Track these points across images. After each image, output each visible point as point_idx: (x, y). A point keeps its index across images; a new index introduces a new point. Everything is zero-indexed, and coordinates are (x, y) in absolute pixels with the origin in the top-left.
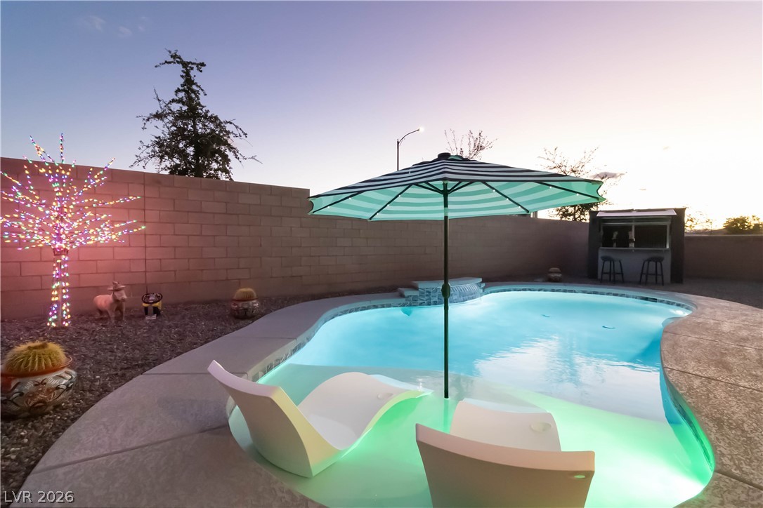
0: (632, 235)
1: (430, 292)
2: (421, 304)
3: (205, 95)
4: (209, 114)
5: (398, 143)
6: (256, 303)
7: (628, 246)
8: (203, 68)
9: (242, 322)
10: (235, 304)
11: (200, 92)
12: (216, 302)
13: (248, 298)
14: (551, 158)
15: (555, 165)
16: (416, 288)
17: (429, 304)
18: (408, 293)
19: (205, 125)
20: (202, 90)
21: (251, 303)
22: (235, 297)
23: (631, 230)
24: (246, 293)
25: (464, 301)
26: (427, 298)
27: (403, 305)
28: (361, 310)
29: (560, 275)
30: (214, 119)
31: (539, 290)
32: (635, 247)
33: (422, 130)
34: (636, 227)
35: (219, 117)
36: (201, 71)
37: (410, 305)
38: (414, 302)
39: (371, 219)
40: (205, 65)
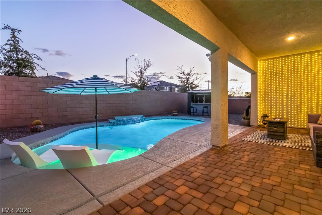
0: (204, 99)
1: (120, 120)
2: (117, 125)
3: (23, 42)
4: (24, 50)
5: (127, 60)
6: (41, 126)
7: (203, 103)
8: (20, 32)
9: (34, 133)
10: (32, 127)
11: (20, 41)
12: (26, 127)
13: (39, 124)
14: (180, 69)
15: (181, 72)
16: (115, 119)
17: (120, 125)
18: (111, 121)
19: (22, 55)
20: (21, 40)
21: (39, 126)
22: (32, 124)
23: (203, 97)
24: (38, 122)
25: (135, 123)
26: (119, 122)
27: (109, 126)
28: (91, 128)
29: (176, 113)
30: (26, 52)
31: (167, 119)
32: (205, 103)
33: (136, 55)
34: (205, 96)
35: (29, 51)
36: (20, 33)
37: (112, 125)
38: (114, 124)
39: (80, 94)
40: (21, 31)
